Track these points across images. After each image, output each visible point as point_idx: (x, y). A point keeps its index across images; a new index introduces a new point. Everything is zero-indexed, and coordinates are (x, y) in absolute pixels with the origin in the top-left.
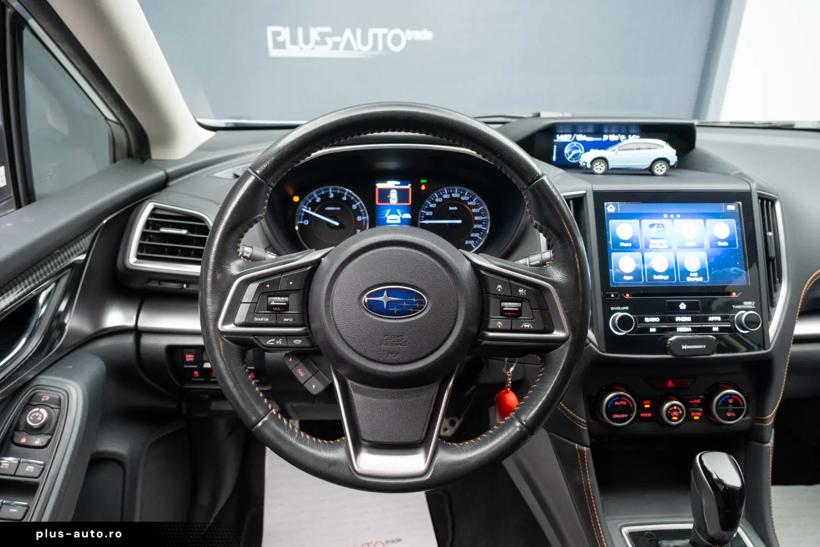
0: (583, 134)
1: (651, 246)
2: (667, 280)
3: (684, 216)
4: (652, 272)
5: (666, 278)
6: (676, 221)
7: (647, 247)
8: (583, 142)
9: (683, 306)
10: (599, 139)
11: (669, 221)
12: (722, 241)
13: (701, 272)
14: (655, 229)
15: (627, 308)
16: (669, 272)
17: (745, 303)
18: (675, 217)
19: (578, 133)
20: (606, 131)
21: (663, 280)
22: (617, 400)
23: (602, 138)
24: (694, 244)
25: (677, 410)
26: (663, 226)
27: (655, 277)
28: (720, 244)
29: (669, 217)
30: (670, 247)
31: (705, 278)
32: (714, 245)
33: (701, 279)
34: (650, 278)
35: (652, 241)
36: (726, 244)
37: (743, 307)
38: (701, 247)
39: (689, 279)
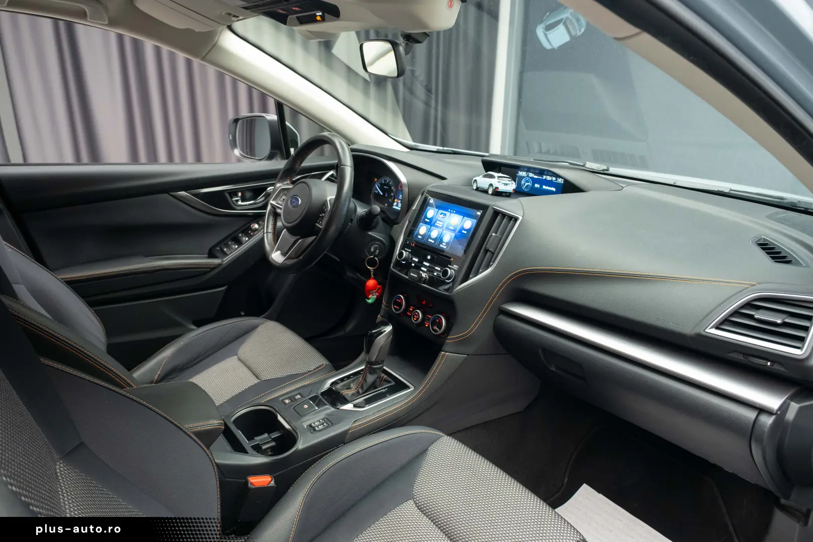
0: (533, 173)
1: (436, 224)
2: (433, 243)
3: (458, 213)
4: (429, 237)
5: (433, 242)
6: (452, 214)
7: (434, 224)
8: (532, 178)
9: (429, 257)
10: (541, 178)
11: (449, 213)
12: (465, 230)
13: (447, 244)
14: (442, 216)
15: (410, 251)
16: (435, 239)
17: (454, 266)
18: (453, 212)
19: (530, 172)
20: (545, 173)
21: (431, 242)
22: (398, 299)
23: (543, 177)
24: (452, 228)
25: (417, 315)
26: (446, 215)
27: (429, 240)
28: (463, 231)
29: (450, 212)
30: (442, 227)
31: (447, 247)
32: (460, 231)
33: (445, 247)
34: (427, 240)
35: (438, 222)
36: (465, 232)
37: (452, 267)
38: (454, 231)
39: (441, 246)
